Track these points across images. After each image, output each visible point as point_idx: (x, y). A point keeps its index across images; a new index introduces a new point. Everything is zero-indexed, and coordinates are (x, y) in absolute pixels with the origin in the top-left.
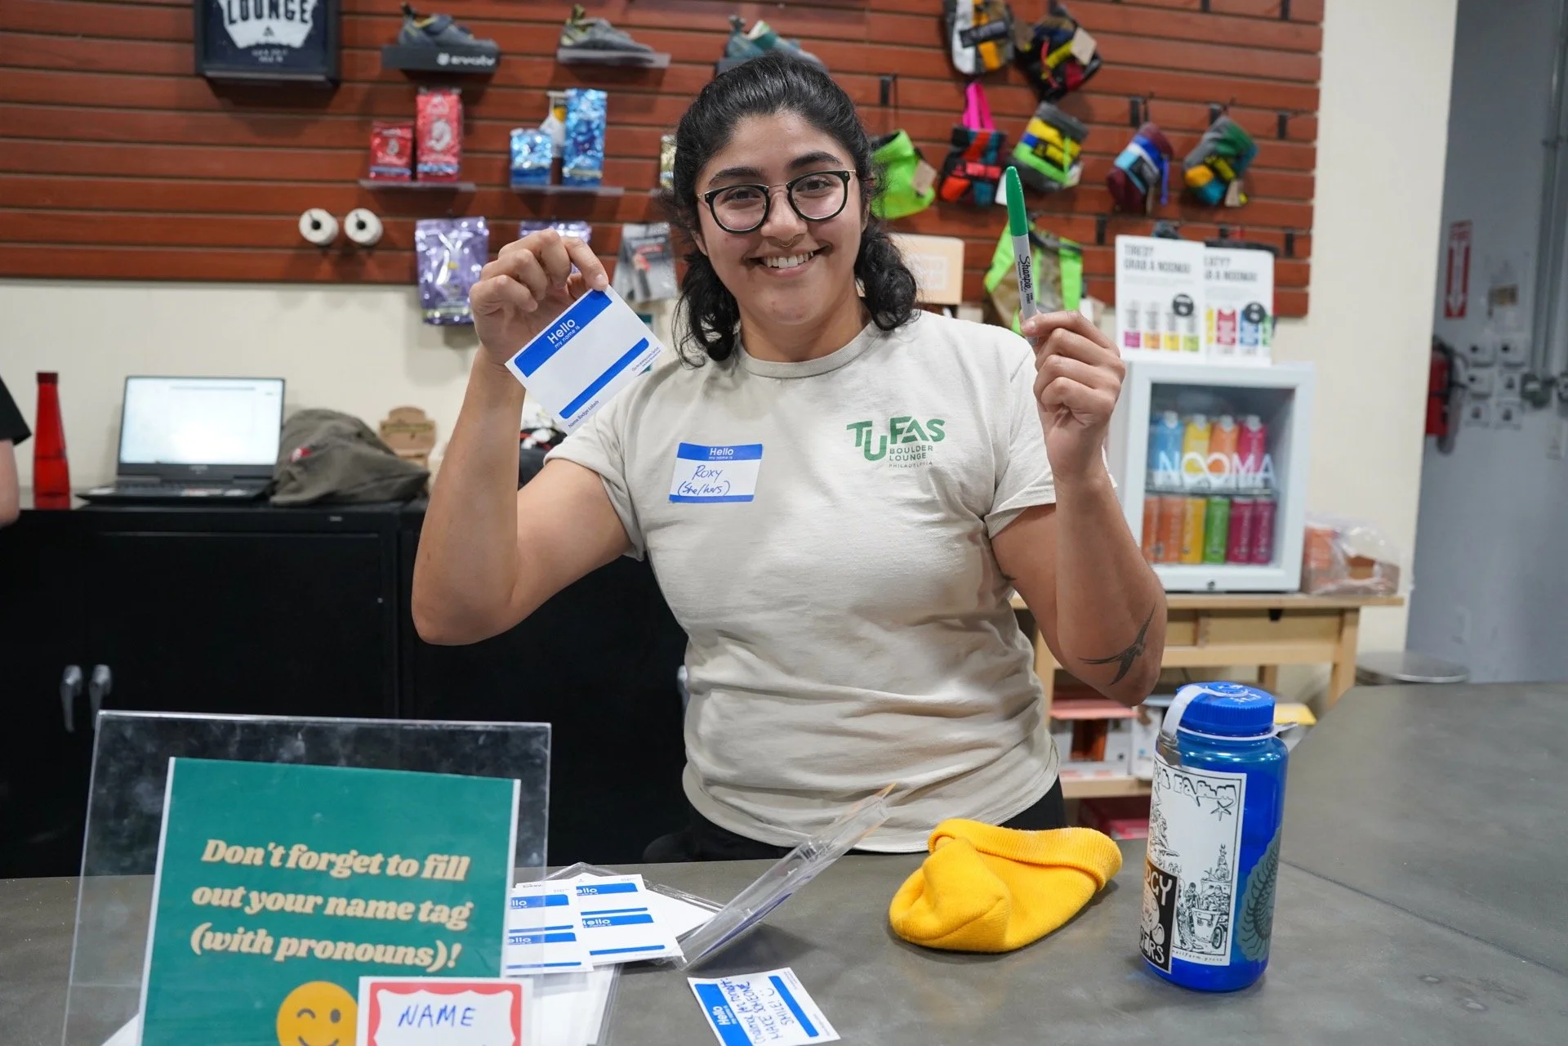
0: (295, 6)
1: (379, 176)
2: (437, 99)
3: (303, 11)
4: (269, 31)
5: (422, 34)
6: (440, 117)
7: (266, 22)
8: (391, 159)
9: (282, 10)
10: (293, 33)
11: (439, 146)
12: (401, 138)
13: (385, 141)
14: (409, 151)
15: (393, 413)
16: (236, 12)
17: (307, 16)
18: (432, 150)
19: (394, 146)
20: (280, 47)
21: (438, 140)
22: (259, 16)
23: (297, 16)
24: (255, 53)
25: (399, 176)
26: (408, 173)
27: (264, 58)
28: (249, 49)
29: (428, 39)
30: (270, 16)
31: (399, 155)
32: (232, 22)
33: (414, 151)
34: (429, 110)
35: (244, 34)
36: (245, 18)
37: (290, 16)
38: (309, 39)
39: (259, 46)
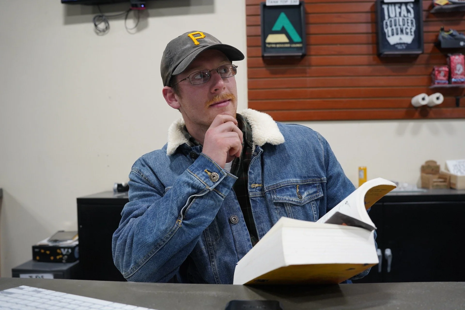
0: (408, 31)
1: (438, 83)
2: (457, 57)
3: (411, 32)
4: (401, 39)
5: (450, 36)
6: (458, 63)
7: (400, 36)
8: (441, 78)
9: (404, 32)
10: (408, 39)
11: (459, 73)
12: (445, 71)
13: (439, 72)
14: (447, 75)
15: (427, 162)
16: (390, 33)
17: (413, 33)
18: (457, 74)
19: (442, 74)
20: (404, 44)
21: (459, 71)
22: (397, 34)
23: (409, 33)
24: (396, 46)
25: (445, 83)
26: (447, 82)
27: (399, 47)
28: (394, 45)
29: (451, 37)
30: (401, 34)
31: (445, 76)
32: (389, 36)
33: (450, 75)
34: (455, 61)
35: (393, 40)
36: (393, 35)
37: (407, 33)
38: (414, 41)
39: (397, 44)
